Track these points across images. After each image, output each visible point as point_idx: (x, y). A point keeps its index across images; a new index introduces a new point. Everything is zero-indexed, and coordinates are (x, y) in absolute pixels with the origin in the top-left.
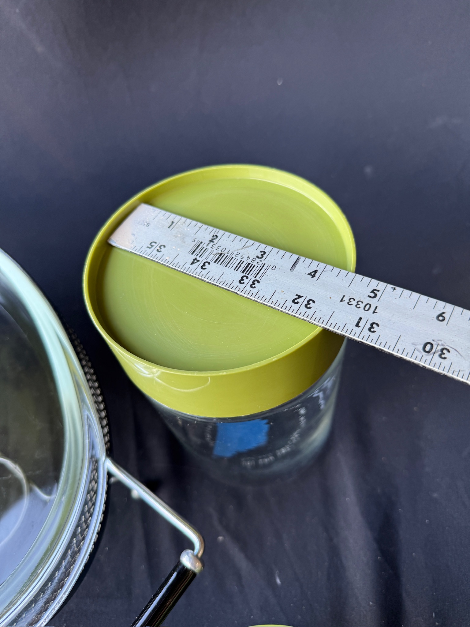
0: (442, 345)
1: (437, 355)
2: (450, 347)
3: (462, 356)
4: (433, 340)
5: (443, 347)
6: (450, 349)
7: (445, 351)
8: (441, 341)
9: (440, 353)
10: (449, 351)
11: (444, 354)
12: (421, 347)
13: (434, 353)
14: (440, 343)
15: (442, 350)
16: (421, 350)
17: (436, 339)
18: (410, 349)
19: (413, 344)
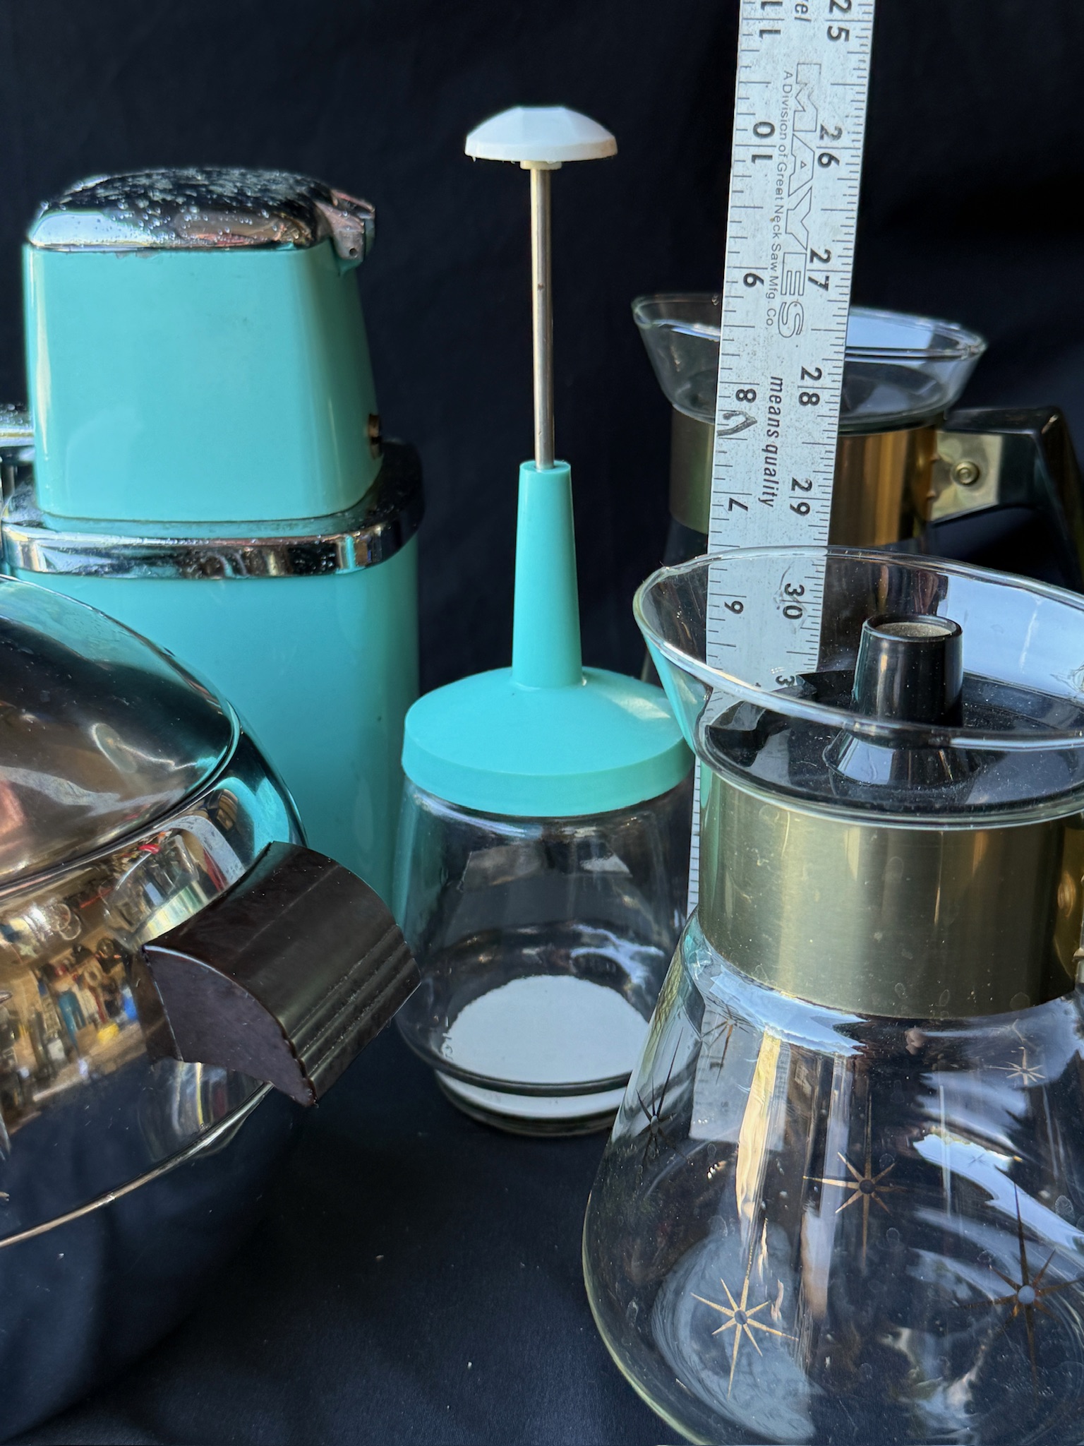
0: (781, 595)
1: (799, 598)
2: (781, 584)
3: (789, 568)
4: (778, 608)
5: (785, 595)
6: (785, 583)
7: (791, 590)
8: (775, 599)
9: (795, 595)
10: (789, 585)
11: (795, 590)
12: (797, 622)
13: (798, 602)
14: (778, 599)
15: (791, 594)
16: (800, 619)
17: (774, 606)
18: (806, 635)
19: (795, 633)
